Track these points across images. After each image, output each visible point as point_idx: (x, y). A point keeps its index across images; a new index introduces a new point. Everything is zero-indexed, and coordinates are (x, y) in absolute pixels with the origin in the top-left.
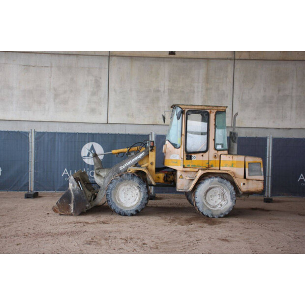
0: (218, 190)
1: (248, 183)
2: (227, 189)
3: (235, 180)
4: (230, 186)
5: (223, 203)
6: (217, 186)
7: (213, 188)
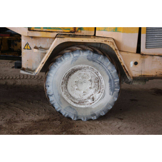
0: (89, 73)
1: (143, 62)
2: (104, 73)
3: (120, 56)
4: (110, 68)
5: (97, 96)
6: (86, 66)
7: (80, 69)
